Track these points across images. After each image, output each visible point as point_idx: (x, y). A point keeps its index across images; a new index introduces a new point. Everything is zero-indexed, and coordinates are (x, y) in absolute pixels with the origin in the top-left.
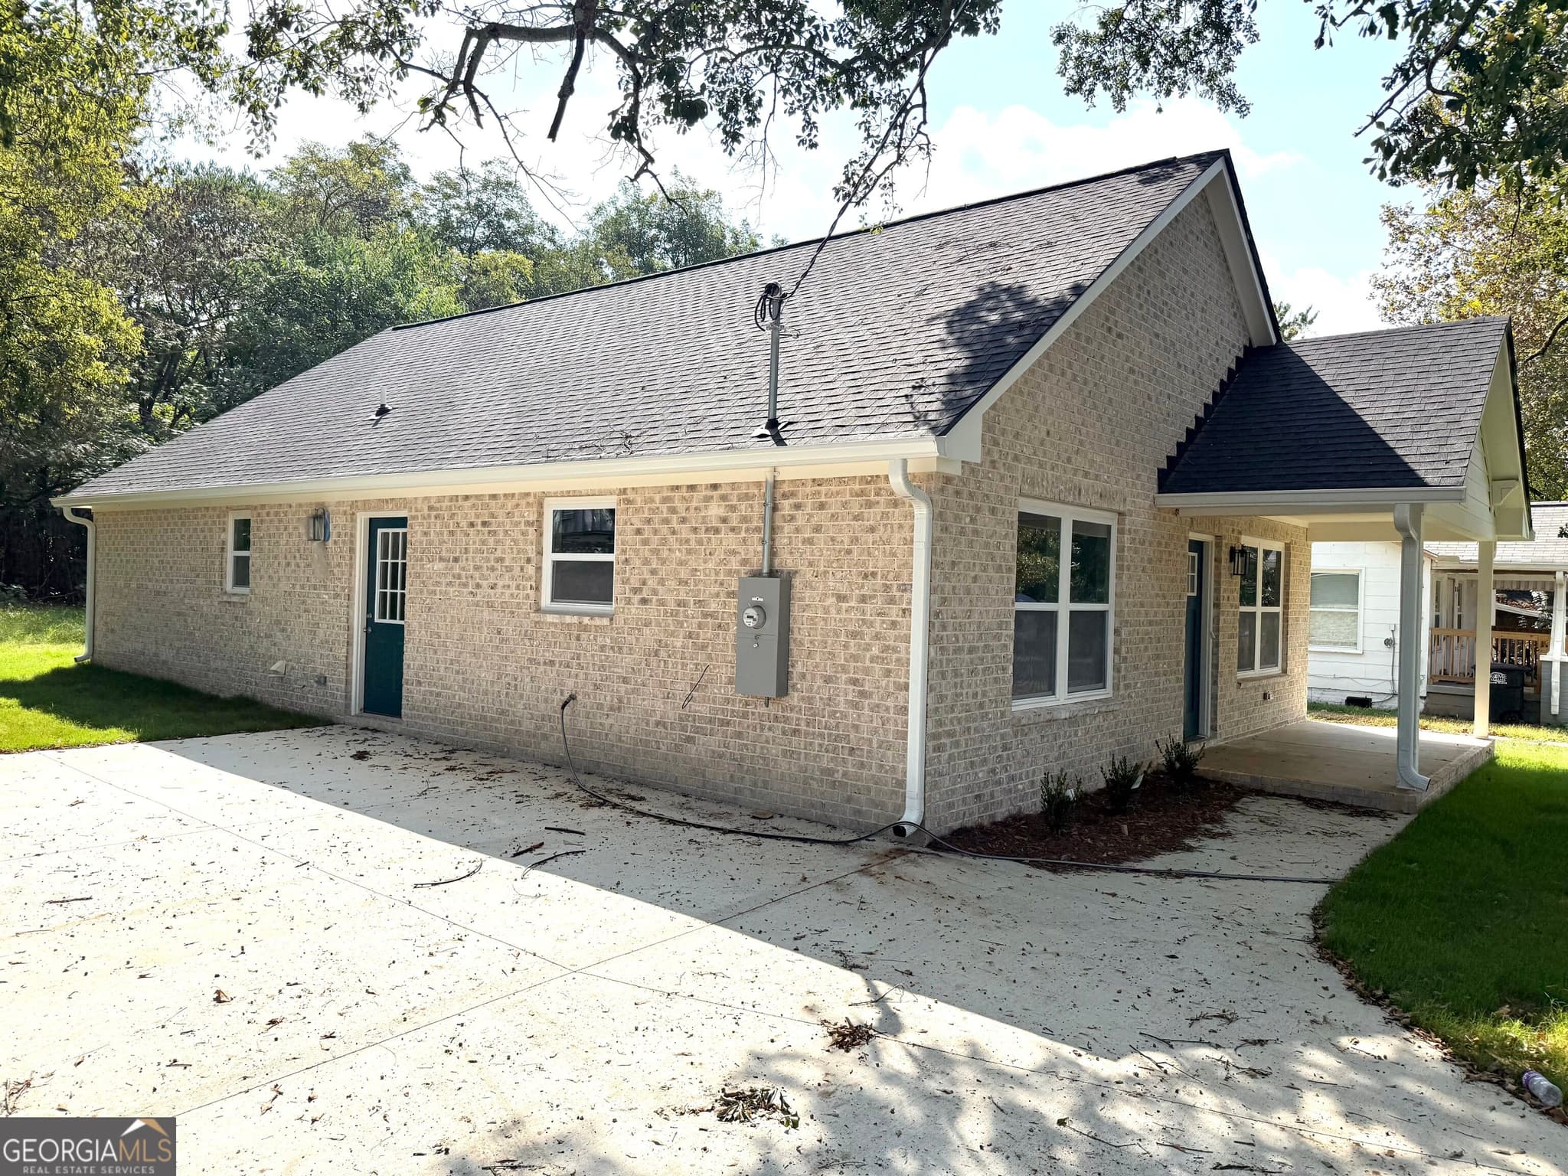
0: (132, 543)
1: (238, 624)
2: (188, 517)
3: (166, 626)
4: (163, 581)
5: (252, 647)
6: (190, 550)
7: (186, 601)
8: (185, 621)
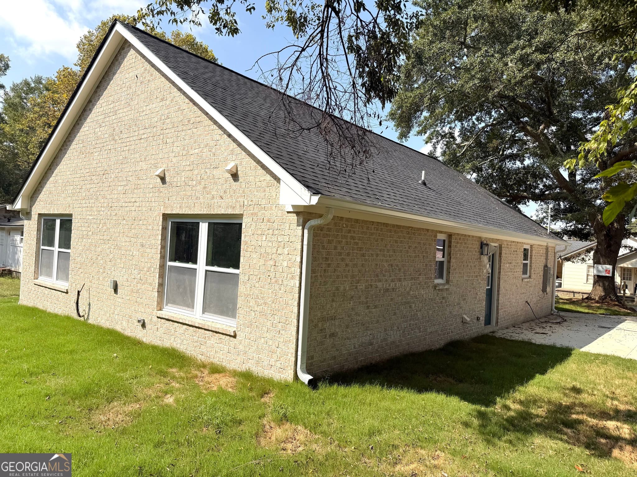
0: (361, 249)
1: (444, 301)
2: (414, 234)
3: (395, 314)
4: (393, 281)
5: (450, 312)
6: (415, 257)
7: (411, 293)
8: (410, 307)
